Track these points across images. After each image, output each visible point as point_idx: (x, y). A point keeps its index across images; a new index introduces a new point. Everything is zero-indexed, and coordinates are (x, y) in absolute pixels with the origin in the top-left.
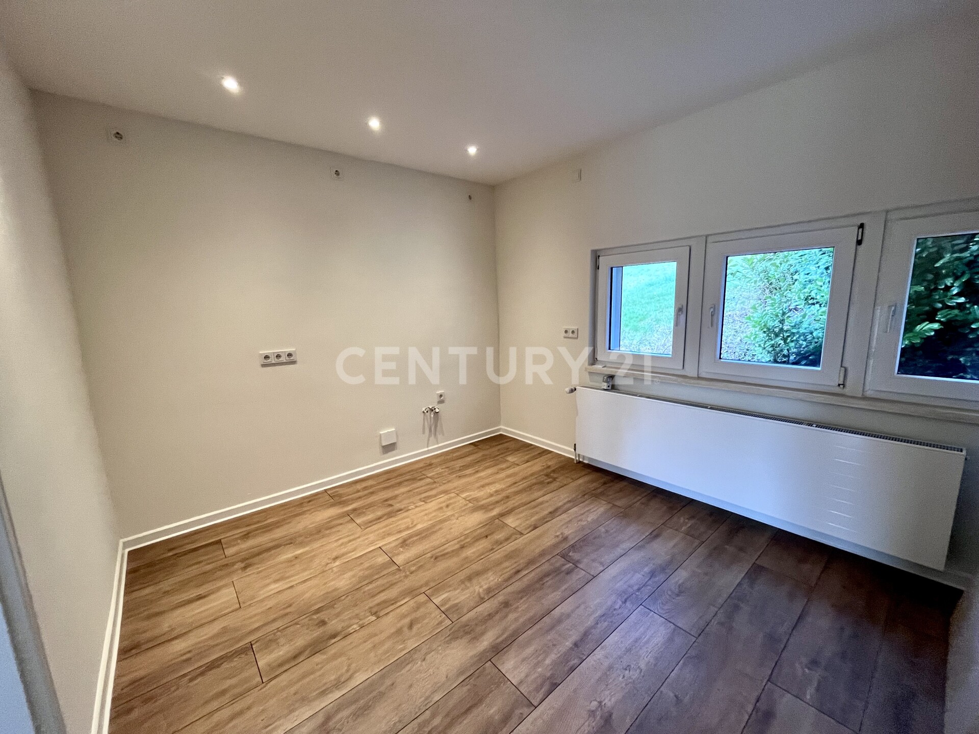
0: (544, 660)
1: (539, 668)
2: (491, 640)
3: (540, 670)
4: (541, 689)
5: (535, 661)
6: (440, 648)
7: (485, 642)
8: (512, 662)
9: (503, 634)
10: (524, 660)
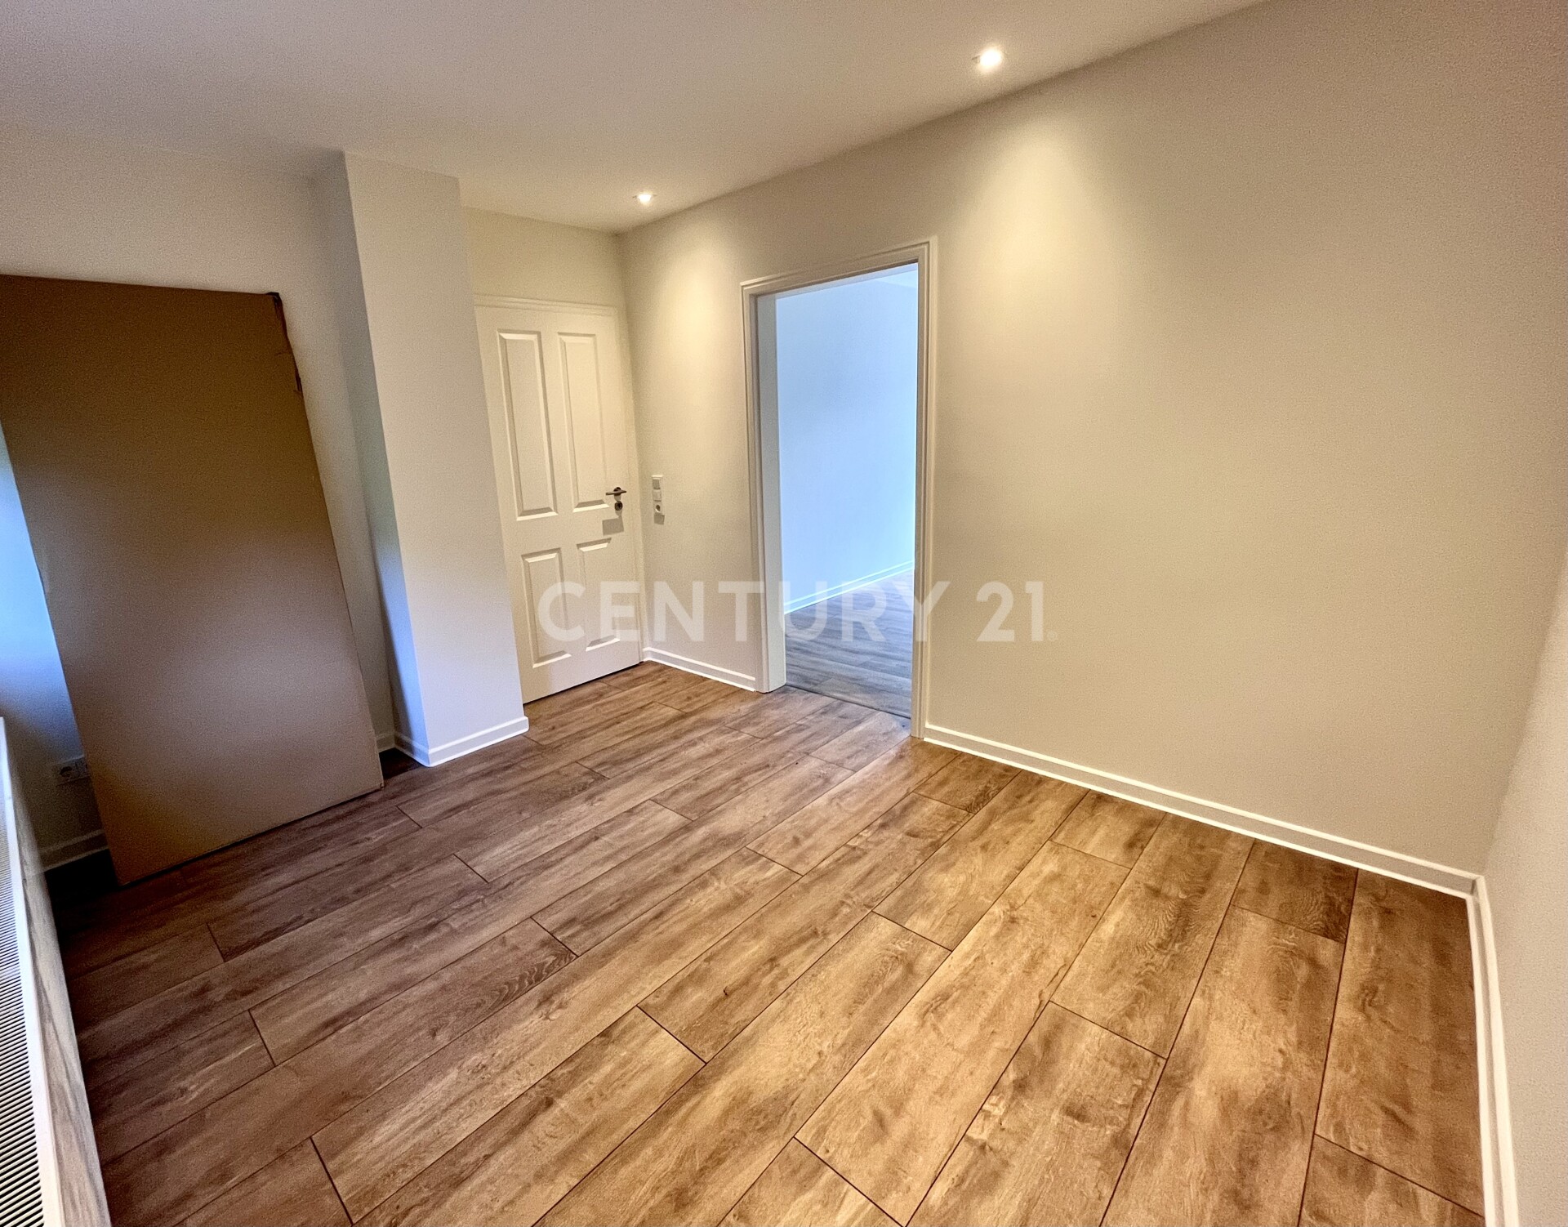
0: (613, 1071)
1: (624, 1057)
2: (708, 1100)
3: (624, 1053)
4: (626, 1027)
5: (629, 1067)
6: (801, 1076)
7: (718, 1095)
8: (668, 1061)
9: (688, 1115)
10: (649, 1067)
